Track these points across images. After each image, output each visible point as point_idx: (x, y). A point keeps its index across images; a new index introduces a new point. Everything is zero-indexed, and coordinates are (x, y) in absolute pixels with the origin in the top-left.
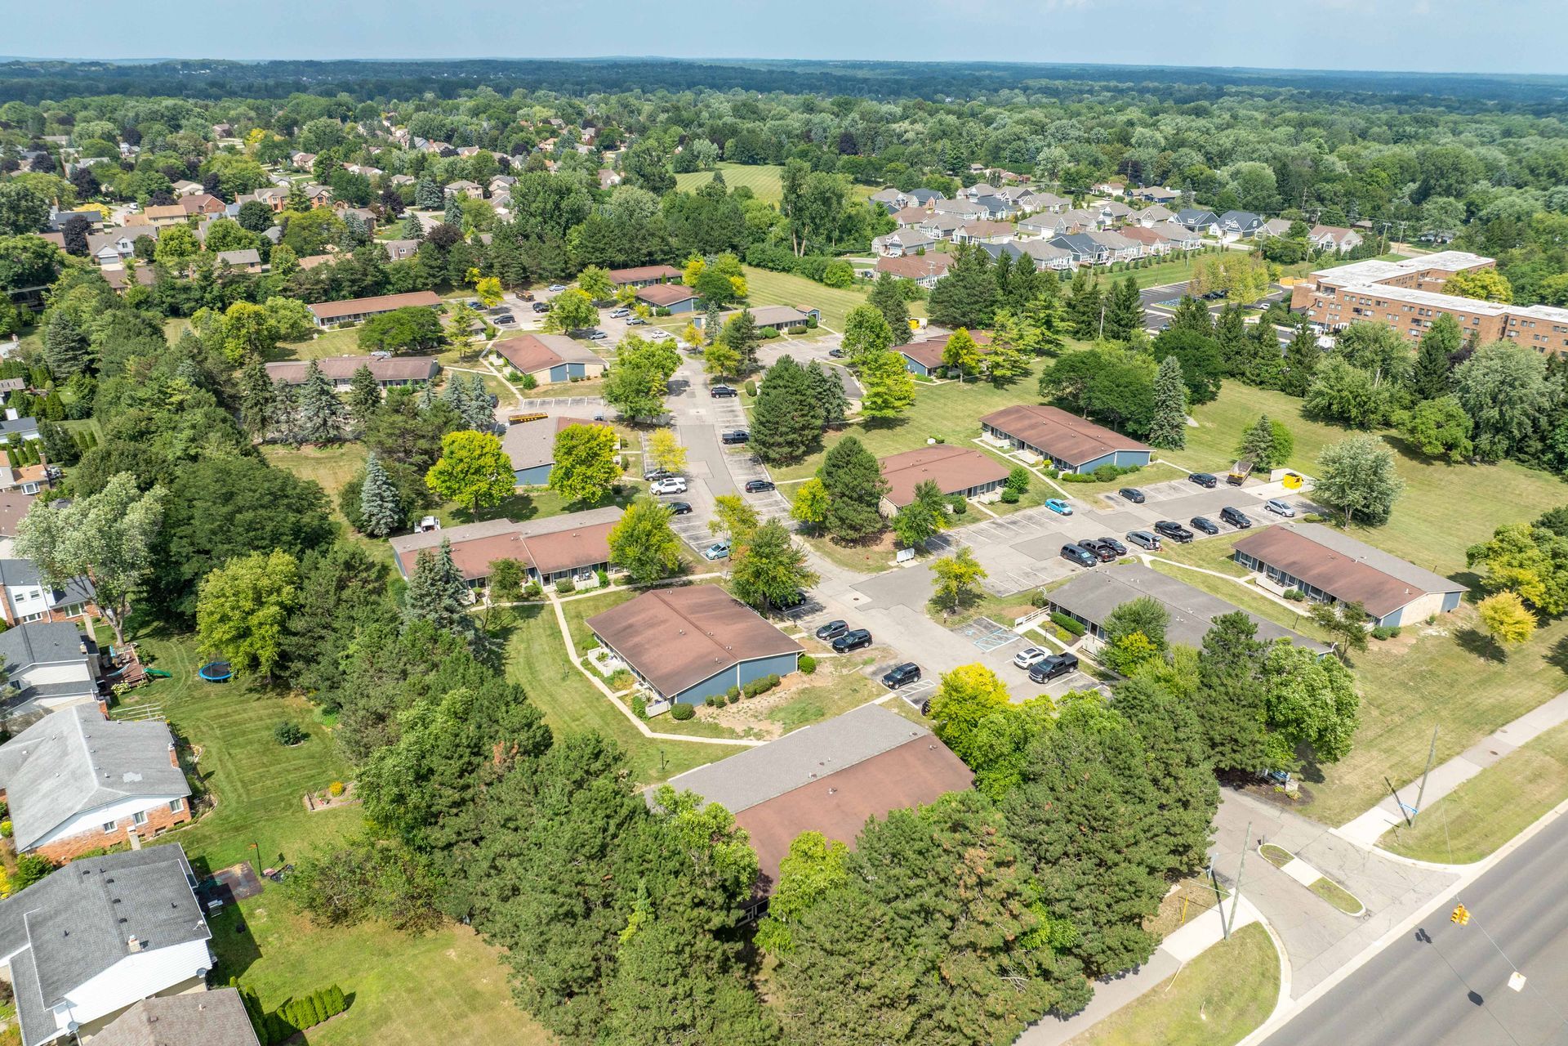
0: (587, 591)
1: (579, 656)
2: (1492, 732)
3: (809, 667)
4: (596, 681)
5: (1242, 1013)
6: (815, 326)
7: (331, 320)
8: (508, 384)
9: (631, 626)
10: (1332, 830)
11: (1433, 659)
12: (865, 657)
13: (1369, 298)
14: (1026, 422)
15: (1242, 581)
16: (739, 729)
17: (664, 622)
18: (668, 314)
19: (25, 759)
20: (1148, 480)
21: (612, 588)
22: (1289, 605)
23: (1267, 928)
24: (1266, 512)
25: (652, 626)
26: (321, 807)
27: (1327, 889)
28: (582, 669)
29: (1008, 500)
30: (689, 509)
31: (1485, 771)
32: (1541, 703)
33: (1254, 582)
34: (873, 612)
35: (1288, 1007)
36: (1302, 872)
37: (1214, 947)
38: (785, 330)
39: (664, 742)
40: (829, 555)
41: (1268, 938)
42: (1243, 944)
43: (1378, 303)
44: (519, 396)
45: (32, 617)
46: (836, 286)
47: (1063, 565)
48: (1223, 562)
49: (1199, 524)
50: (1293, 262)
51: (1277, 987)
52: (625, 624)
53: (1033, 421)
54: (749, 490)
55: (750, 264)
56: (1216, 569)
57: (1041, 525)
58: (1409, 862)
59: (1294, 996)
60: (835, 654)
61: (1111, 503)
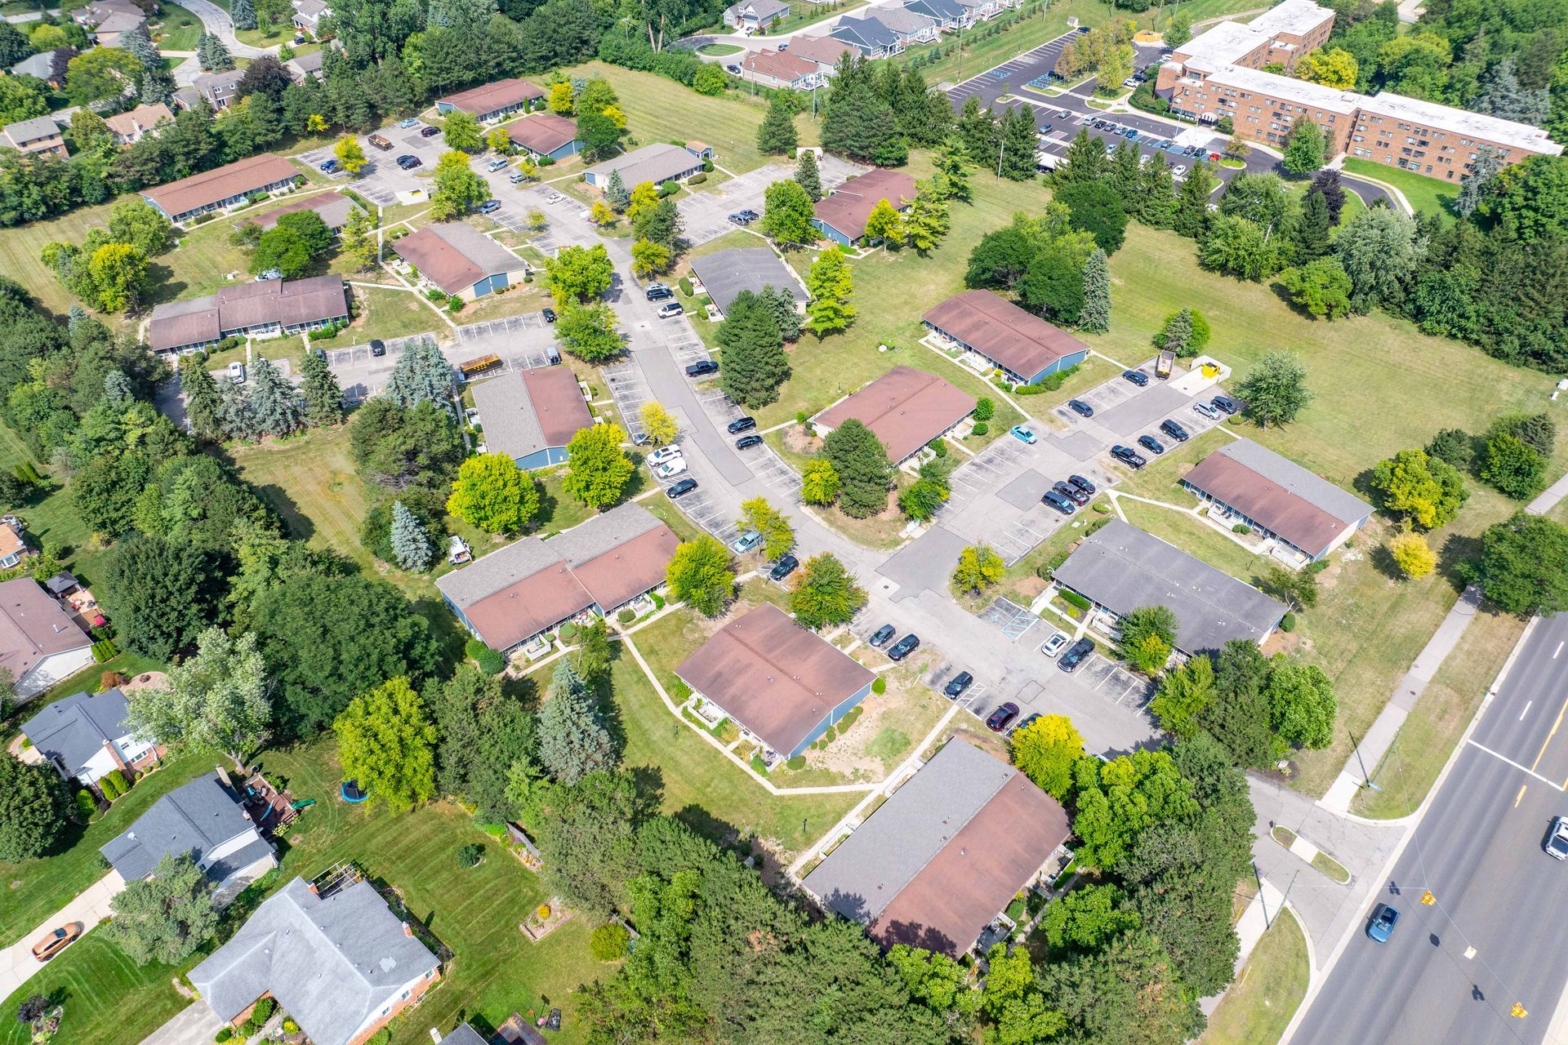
0: (647, 617)
1: (677, 705)
2: (1408, 668)
3: (879, 688)
4: (703, 733)
5: (1290, 993)
6: (711, 169)
7: (183, 215)
8: (431, 305)
9: (719, 675)
10: (1317, 803)
11: (1355, 590)
12: (919, 663)
13: (1235, 89)
14: (969, 321)
15: (1194, 513)
16: (848, 773)
17: (749, 666)
18: (552, 163)
19: (270, 957)
20: (1088, 383)
21: (668, 609)
22: (1236, 538)
23: (1292, 911)
24: (1195, 415)
25: (739, 672)
26: (540, 934)
27: (1324, 863)
28: (685, 721)
29: (979, 432)
30: (695, 485)
31: (1409, 715)
32: (1437, 626)
33: (1205, 512)
34: (906, 602)
35: (1318, 978)
36: (1304, 849)
37: (1262, 939)
38: (684, 180)
39: (791, 798)
40: (843, 529)
41: (1294, 921)
42: (1280, 931)
43: (1243, 95)
44: (449, 322)
45: (139, 757)
46: (710, 93)
47: (1047, 515)
48: (1175, 491)
49: (1147, 442)
50: (1143, 10)
51: (1307, 962)
52: (712, 673)
53: (975, 319)
54: (741, 448)
55: (604, 60)
56: (1171, 501)
57: (1014, 460)
58: (1371, 822)
59: (1319, 969)
60: (892, 664)
61: (1064, 419)
